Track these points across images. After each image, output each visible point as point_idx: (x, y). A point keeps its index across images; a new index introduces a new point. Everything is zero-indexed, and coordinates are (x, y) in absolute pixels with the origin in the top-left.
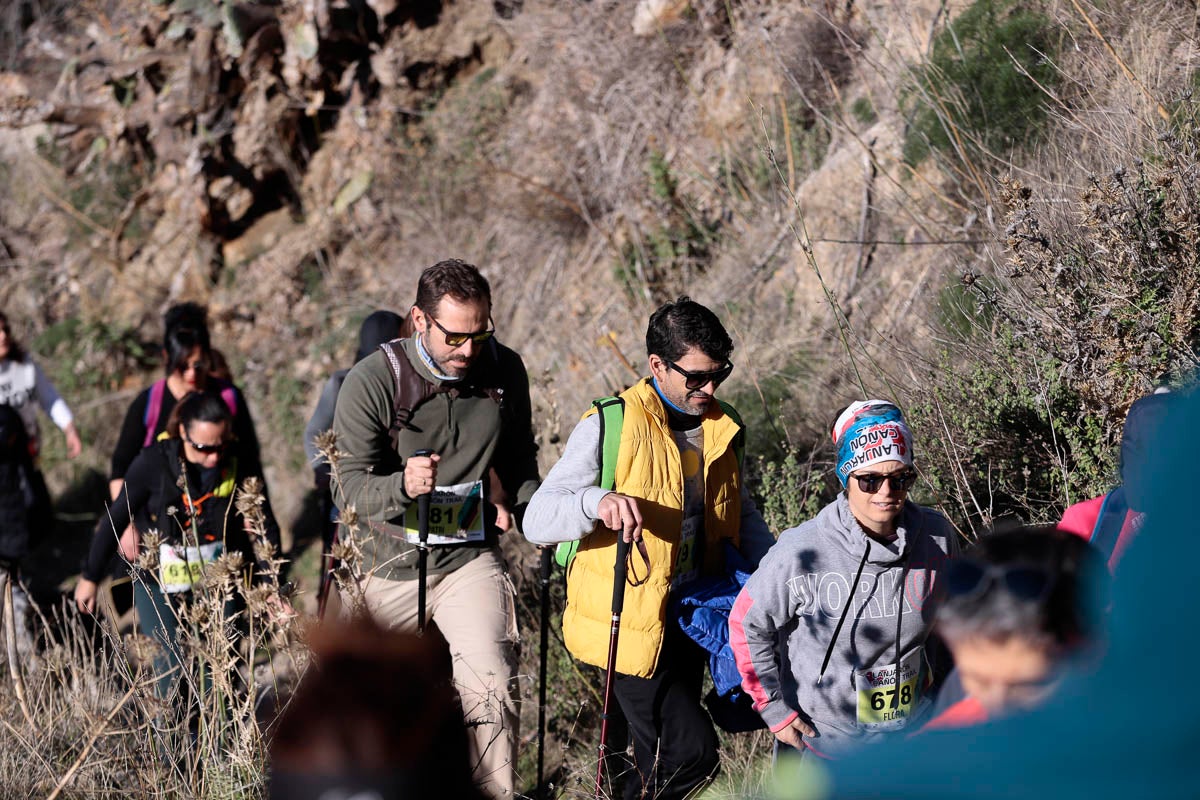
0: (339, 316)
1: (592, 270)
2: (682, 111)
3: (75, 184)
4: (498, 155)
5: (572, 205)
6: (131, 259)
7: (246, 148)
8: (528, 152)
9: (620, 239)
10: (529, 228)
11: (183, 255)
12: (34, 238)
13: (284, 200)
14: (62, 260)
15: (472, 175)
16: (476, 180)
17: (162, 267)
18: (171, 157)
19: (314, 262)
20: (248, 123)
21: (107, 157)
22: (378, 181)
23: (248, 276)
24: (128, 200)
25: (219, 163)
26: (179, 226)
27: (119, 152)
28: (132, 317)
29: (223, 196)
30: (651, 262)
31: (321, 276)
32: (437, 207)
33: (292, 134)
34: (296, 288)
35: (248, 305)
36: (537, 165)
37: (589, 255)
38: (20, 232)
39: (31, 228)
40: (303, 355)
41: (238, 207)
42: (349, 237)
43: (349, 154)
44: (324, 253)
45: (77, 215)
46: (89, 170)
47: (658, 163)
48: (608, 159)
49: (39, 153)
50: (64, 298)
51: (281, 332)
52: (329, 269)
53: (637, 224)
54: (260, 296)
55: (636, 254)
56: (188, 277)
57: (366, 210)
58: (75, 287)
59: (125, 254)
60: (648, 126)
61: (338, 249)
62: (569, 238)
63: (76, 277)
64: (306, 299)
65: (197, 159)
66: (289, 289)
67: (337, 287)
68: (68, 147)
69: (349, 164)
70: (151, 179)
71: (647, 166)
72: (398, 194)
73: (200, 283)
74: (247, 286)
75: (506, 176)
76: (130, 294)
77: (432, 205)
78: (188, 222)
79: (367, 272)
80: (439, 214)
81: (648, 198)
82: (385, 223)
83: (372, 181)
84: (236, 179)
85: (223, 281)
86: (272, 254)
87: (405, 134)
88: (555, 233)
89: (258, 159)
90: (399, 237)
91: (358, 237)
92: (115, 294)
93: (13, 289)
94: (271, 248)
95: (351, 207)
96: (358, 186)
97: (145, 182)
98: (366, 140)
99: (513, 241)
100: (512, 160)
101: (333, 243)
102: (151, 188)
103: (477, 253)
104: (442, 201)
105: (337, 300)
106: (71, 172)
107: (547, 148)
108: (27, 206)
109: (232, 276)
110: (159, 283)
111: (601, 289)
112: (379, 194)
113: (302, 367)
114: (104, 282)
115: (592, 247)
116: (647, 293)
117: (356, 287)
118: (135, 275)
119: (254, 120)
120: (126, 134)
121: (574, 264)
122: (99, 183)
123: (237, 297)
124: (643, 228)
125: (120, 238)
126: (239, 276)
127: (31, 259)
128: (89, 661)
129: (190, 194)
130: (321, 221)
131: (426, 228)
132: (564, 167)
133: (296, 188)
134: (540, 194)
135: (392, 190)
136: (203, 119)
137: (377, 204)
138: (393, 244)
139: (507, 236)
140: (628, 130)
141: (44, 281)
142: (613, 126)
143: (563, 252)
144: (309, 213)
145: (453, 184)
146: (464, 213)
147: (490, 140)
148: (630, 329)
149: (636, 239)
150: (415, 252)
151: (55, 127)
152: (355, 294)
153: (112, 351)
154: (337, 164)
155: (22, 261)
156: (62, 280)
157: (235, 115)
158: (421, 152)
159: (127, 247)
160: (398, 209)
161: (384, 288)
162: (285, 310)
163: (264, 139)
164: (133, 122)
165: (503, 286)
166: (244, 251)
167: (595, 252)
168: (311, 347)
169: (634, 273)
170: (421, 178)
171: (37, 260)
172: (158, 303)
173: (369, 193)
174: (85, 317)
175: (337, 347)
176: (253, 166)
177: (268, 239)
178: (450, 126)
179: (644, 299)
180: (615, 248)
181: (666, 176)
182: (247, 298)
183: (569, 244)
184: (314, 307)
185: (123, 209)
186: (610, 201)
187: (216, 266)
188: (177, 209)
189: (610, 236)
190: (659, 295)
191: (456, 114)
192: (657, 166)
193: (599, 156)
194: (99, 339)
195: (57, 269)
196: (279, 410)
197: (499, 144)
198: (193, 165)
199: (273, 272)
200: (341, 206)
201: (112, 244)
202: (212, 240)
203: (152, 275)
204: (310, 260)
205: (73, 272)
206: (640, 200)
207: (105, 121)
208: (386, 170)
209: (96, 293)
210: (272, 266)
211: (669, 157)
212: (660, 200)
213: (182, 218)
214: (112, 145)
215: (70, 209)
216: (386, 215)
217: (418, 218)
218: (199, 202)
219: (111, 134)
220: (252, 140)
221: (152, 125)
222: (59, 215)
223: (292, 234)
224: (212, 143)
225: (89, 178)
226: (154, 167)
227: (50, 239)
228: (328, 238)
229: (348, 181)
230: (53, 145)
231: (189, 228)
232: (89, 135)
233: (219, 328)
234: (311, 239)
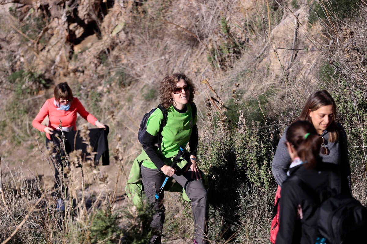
0: (113, 72)
1: (200, 57)
2: (232, 3)
3: (22, 24)
4: (169, 17)
5: (194, 35)
6: (42, 50)
7: (82, 13)
8: (179, 17)
9: (210, 47)
10: (179, 43)
11: (60, 50)
12: (8, 42)
13: (95, 31)
14: (18, 50)
15: (160, 24)
16: (161, 25)
17: (53, 53)
18: (56, 16)
19: (105, 53)
20: (83, 5)
21: (34, 15)
22: (127, 25)
23: (82, 57)
24: (41, 30)
25: (73, 18)
26: (59, 39)
27: (38, 14)
28: (42, 70)
29: (74, 29)
30: (220, 55)
31: (107, 57)
32: (148, 34)
33: (98, 8)
34: (98, 62)
35: (82, 67)
36: (182, 21)
37: (199, 52)
38: (3, 40)
39: (7, 39)
40: (100, 84)
41: (79, 33)
42: (117, 44)
43: (118, 16)
44: (108, 49)
45: (24, 35)
46: (28, 19)
47: (224, 20)
48: (206, 20)
49: (11, 13)
50: (18, 63)
51: (93, 76)
52: (110, 56)
53: (216, 42)
54: (86, 64)
55: (216, 52)
56: (61, 57)
57: (123, 36)
58: (22, 59)
59: (40, 49)
60: (220, 8)
61: (113, 49)
62: (192, 46)
63: (23, 56)
64: (102, 65)
65: (65, 17)
66: (96, 62)
67: (112, 61)
68: (20, 11)
69: (118, 20)
70: (49, 23)
71: (220, 22)
72: (134, 30)
73: (65, 59)
74: (82, 60)
75: (171, 25)
76: (41, 62)
77: (146, 34)
78: (62, 38)
79: (123, 56)
80: (148, 37)
81: (220, 33)
82: (129, 40)
83: (125, 25)
84: (78, 24)
85: (73, 58)
86: (90, 50)
87: (137, 10)
88: (188, 45)
89: (86, 17)
90: (134, 45)
91: (120, 44)
92: (36, 62)
94: (90, 48)
95: (118, 34)
96: (120, 27)
97: (47, 24)
98: (123, 11)
99: (173, 47)
100: (173, 19)
101: (111, 46)
102: (49, 26)
103: (161, 50)
104: (149, 32)
105: (112, 66)
106: (21, 20)
107: (185, 15)
108: (6, 32)
109: (76, 57)
110: (51, 58)
111: (203, 64)
112: (127, 30)
113: (100, 89)
114: (33, 58)
115: (200, 50)
116: (219, 66)
117: (119, 61)
118: (43, 56)
119: (85, 3)
120: (41, 7)
121: (194, 55)
122: (31, 24)
123: (78, 64)
124: (218, 43)
125: (38, 43)
126: (79, 57)
127: (7, 50)
128: (27, 187)
129: (62, 29)
130: (107, 39)
131: (143, 42)
132: (191, 22)
133: (99, 27)
134: (183, 31)
135: (132, 29)
136: (67, 3)
137: (127, 33)
138: (132, 47)
139: (171, 45)
140: (214, 10)
141: (11, 57)
142: (209, 8)
143: (190, 51)
144: (103, 36)
145: (153, 27)
146: (157, 37)
147: (166, 12)
148: (212, 78)
149: (216, 47)
150: (139, 50)
151: (16, 4)
152: (118, 64)
153: (35, 82)
154: (113, 19)
155: (4, 50)
156: (18, 57)
157: (78, 2)
158: (142, 16)
159: (40, 46)
160: (133, 35)
161: (129, 62)
162: (94, 69)
163: (88, 10)
164: (43, 3)
165: (170, 62)
166: (80, 49)
167: (201, 51)
168: (103, 82)
169: (214, 59)
170: (142, 25)
171: (9, 50)
172: (51, 65)
173: (124, 29)
174: (26, 70)
175: (112, 82)
176: (84, 19)
177: (89, 45)
178: (152, 7)
179: (218, 68)
180: (208, 50)
181: (226, 26)
182: (82, 64)
183: (192, 48)
184: (104, 68)
185: (39, 33)
186: (207, 34)
187: (71, 53)
188: (58, 33)
189: (207, 46)
190: (223, 66)
191: (154, 3)
192: (224, 22)
193: (203, 18)
194: (30, 77)
195: (16, 53)
196: (92, 103)
197: (169, 14)
198: (64, 19)
199: (91, 56)
200: (114, 34)
201: (35, 45)
202: (70, 44)
203: (49, 56)
204: (103, 52)
205: (22, 54)
206: (217, 34)
207: (34, 3)
208: (130, 22)
209: (29, 62)
210: (90, 54)
211: (227, 19)
212: (224, 34)
213: (60, 37)
214: (36, 11)
215: (21, 33)
216: (130, 37)
217: (141, 38)
218: (65, 31)
219: (35, 7)
220: (84, 10)
221: (50, 4)
222: (17, 34)
223: (97, 43)
224: (70, 11)
225: (28, 22)
226: (50, 19)
227: (14, 43)
228: (109, 44)
229: (117, 25)
230: (15, 10)
231: (62, 40)
232: (28, 8)
233: (72, 74)
234: (104, 45)
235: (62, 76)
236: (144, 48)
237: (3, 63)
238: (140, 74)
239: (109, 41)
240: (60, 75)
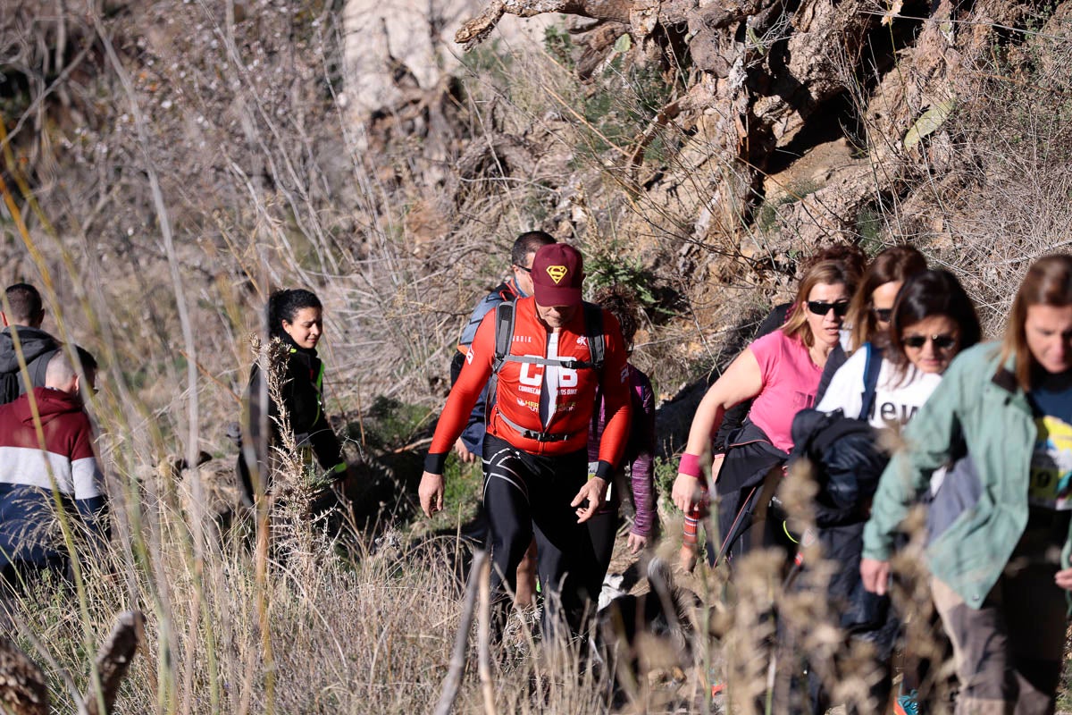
3: (588, 89)
6: (649, 186)
7: (801, 62)
11: (713, 186)
12: (535, 152)
14: (566, 179)
17: (687, 198)
18: (709, 66)
19: (873, 205)
20: (807, 30)
21: (631, 61)
22: (962, 113)
23: (791, 218)
24: (654, 114)
25: (767, 77)
26: (713, 150)
27: (646, 54)
28: (646, 255)
29: (768, 118)
31: (881, 224)
32: (1035, 149)
33: (861, 47)
35: (787, 253)
38: (517, 142)
39: (532, 138)
41: (786, 132)
42: (920, 179)
43: (930, 76)
44: (887, 195)
45: (590, 126)
46: (608, 73)
49: (550, 48)
50: (565, 225)
54: (802, 241)
56: (717, 214)
57: (942, 148)
58: (579, 214)
59: (643, 181)
61: (904, 196)
63: (583, 203)
65: (739, 70)
68: (584, 43)
69: (929, 89)
70: (682, 89)
72: (985, 130)
73: (731, 221)
76: (645, 227)
78: (724, 146)
79: (938, 224)
82: (966, 165)
83: (954, 112)
84: (784, 99)
85: (758, 221)
86: (819, 193)
87: (1003, 58)
89: (814, 74)
90: (982, 184)
91: (930, 178)
92: (627, 226)
93: (505, 211)
94: (822, 186)
95: (925, 142)
96: (935, 119)
97: (674, 92)
98: (952, 59)
101: (897, 184)
102: (682, 101)
104: (1040, 142)
106: (586, 75)
109: (771, 215)
110: (682, 216)
112: (960, 128)
114: (615, 212)
118: (653, 205)
119: (814, 25)
120: (657, 33)
122: (619, 89)
123: (774, 241)
125: (638, 160)
126: (779, 216)
127: (530, 177)
128: (572, 667)
129: (728, 112)
131: (1017, 175)
133: (861, 112)
136: (753, 21)
137: (958, 141)
138: (974, 192)
141: (542, 204)
144: (873, 145)
150: (1001, 203)
151: (570, 17)
154: (912, 88)
155: (517, 177)
156: (564, 203)
157: (793, 19)
158: (1022, 80)
159: (645, 172)
161: (958, 245)
163: (824, 51)
164: (665, 19)
166: (787, 188)
171: (537, 177)
172: (679, 241)
173: (948, 126)
174: (590, 251)
176: (808, 83)
177: (819, 174)
182: (788, 244)
185: (645, 124)
187: (752, 202)
188: (710, 128)
195: (558, 191)
198: (736, 77)
200: (913, 139)
201: (630, 163)
202: (752, 170)
203: (674, 206)
204: (868, 204)
205: (579, 195)
207: (634, 16)
208: (974, 100)
209: (604, 224)
213: (716, 142)
214: (640, 44)
215: (581, 119)
216: (968, 155)
217: (1008, 161)
218: (739, 121)
219: (638, 32)
220: (809, 51)
221: (689, 24)
222: (567, 125)
223: (850, 169)
224: (761, 52)
225: (607, 82)
226: (687, 77)
227: (553, 154)
228: (892, 177)
229: (925, 110)
230: (566, 38)
231: (724, 154)
232: (612, 31)
233: (749, 277)
234: (872, 176)
235: (714, 280)
236: (1017, 196)
237: (511, 223)
238: (996, 291)
239: (891, 167)
240: (706, 277)
